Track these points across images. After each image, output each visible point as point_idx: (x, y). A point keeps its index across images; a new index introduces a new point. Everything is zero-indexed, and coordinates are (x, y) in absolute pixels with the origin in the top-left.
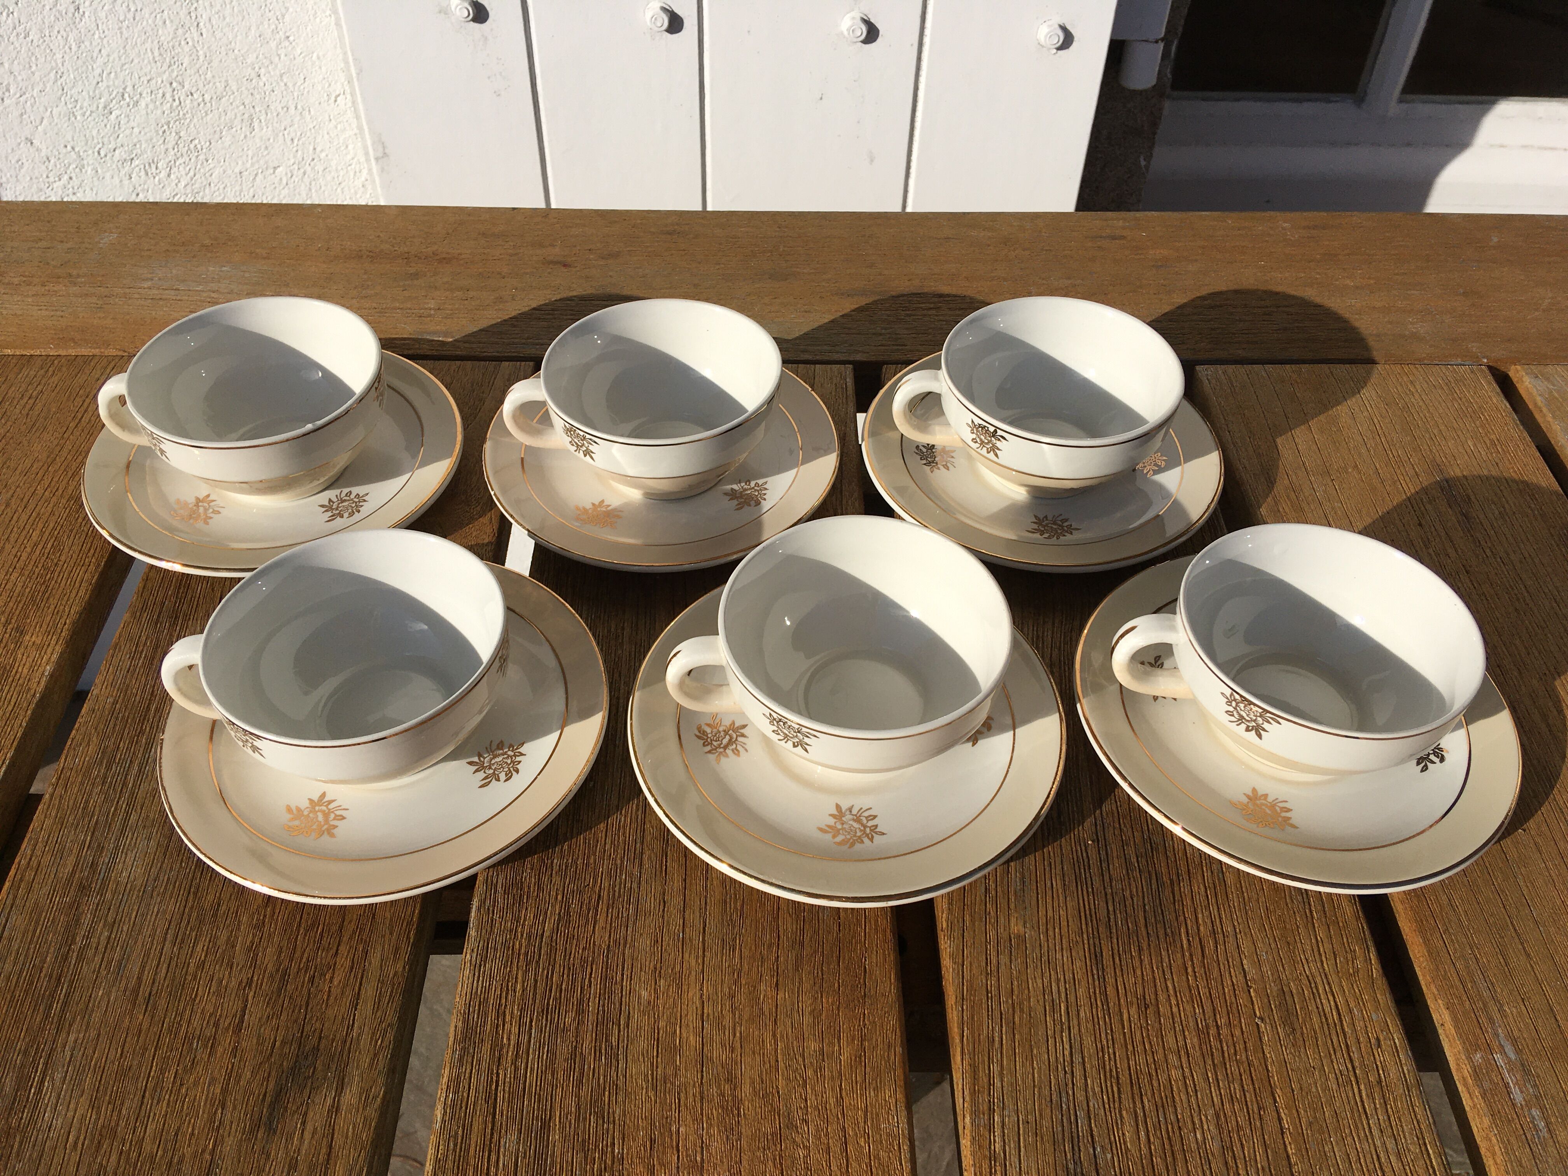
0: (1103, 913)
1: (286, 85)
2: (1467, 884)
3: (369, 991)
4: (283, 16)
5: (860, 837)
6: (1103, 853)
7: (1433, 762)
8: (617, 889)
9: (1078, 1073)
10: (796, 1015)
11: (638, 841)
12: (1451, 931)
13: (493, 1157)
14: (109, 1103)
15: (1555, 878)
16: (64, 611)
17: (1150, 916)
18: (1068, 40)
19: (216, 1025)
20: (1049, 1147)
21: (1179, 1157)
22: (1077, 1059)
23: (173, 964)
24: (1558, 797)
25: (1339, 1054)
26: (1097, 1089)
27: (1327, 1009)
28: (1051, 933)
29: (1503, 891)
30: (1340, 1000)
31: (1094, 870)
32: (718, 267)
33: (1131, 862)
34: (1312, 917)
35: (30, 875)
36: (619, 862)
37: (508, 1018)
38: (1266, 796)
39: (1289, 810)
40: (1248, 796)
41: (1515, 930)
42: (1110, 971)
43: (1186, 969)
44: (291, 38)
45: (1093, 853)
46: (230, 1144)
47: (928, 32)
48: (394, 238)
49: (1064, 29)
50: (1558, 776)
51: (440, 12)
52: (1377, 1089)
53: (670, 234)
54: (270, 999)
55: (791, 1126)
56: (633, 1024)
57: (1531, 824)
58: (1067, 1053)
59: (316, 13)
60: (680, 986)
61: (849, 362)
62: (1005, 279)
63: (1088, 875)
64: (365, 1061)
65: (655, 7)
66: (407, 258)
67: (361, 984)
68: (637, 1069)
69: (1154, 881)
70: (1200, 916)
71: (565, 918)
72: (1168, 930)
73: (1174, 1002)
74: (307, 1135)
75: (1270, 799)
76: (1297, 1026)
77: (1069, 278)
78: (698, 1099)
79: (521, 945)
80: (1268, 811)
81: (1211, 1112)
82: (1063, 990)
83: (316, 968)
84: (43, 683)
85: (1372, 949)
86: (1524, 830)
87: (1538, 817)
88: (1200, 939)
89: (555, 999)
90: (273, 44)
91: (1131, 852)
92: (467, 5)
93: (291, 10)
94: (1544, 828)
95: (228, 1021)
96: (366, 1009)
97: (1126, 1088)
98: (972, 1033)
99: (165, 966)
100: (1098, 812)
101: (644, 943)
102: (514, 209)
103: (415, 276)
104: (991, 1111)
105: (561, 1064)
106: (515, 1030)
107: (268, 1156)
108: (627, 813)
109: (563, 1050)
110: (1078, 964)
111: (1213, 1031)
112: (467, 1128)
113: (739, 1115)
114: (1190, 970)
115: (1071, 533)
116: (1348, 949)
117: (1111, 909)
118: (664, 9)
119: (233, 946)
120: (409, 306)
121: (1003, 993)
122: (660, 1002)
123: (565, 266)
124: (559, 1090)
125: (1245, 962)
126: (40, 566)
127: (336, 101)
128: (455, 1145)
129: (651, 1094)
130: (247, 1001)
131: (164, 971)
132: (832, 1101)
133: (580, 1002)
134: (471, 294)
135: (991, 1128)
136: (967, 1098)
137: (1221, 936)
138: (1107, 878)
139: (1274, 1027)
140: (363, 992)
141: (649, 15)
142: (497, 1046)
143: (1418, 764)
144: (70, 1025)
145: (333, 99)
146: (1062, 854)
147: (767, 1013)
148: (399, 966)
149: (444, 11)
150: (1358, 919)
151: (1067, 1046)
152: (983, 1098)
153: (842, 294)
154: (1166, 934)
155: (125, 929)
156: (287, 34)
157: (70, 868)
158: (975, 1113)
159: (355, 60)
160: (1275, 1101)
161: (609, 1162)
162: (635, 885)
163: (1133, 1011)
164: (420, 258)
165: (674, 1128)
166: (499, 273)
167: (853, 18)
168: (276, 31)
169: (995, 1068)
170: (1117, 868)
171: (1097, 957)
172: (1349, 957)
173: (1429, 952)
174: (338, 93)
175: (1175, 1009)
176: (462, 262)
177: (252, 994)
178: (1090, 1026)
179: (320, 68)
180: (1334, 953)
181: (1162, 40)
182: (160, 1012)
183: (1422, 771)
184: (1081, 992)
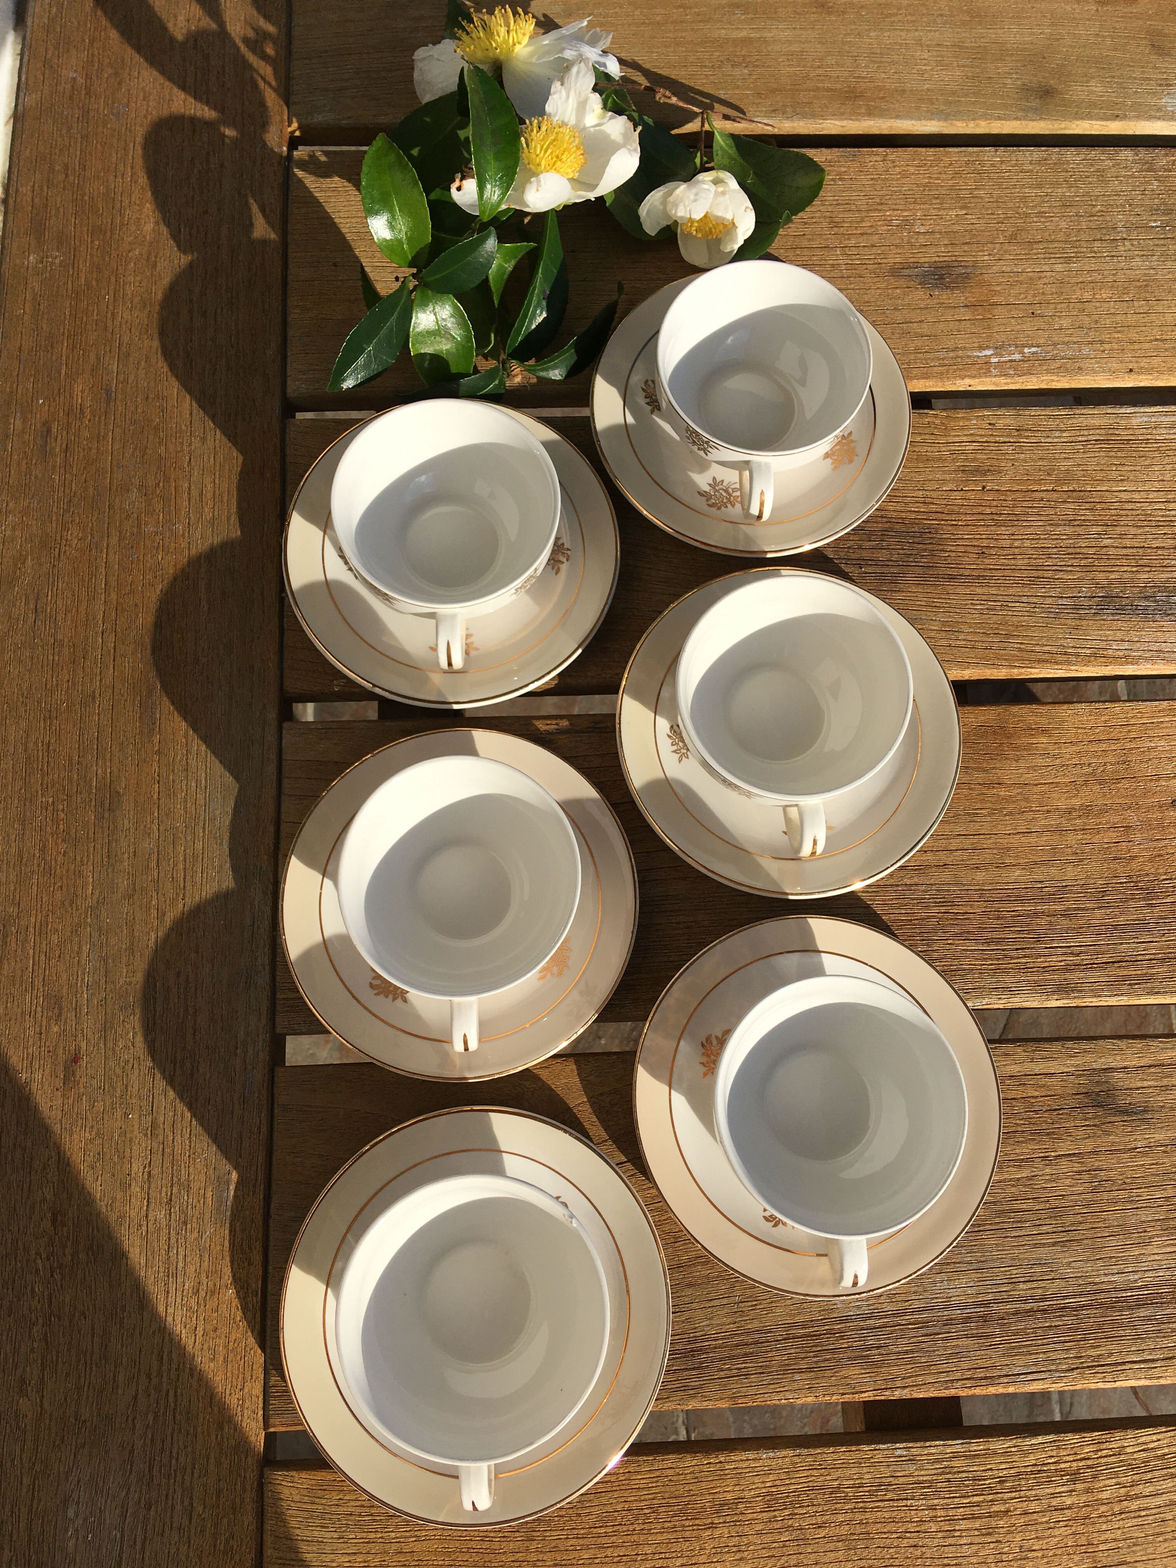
0: (919, 570)
3: (1039, 1067)
6: (872, 562)
8: (938, 900)
9: (1035, 600)
10: (1020, 771)
11: (895, 889)
13: (1139, 958)
14: (1145, 1232)
16: (692, 1472)
17: (917, 540)
19: (1079, 1173)
20: (1084, 623)
21: (1078, 550)
22: (1024, 599)
23: (1038, 1222)
25: (1002, 448)
26: (1043, 590)
27: (972, 448)
28: (938, 605)
30: (965, 439)
31: (885, 570)
35: (980, 1372)
36: (915, 901)
37: (1046, 964)
40: (829, 459)
42: (961, 572)
43: (953, 525)
45: (871, 569)
46: (1160, 1136)
52: (1022, 433)
54: (1055, 1139)
55: (1093, 774)
56: (1041, 878)
58: (1022, 605)
60: (1008, 849)
63: (891, 575)
64: (1089, 1058)
67: (1036, 1075)
68: (1071, 872)
69: (893, 533)
70: (917, 509)
71: (965, 935)
72: (926, 531)
73: (978, 536)
74: (1146, 1084)
76: (986, 468)
78: (1085, 832)
79: (992, 965)
81: (1048, 528)
82: (978, 602)
83: (1027, 1111)
84: (784, 1453)
88: (932, 512)
89: (1028, 934)
91: (867, 544)
95: (1076, 1165)
96: (1054, 1067)
97: (1040, 573)
98: (1017, 660)
99: (1041, 1228)
100: (835, 561)
101: (980, 876)
104: (1066, 654)
105: (1074, 924)
106: (1054, 958)
107: (1162, 1107)
108: (871, 900)
109: (1065, 923)
110: (958, 591)
111: (996, 517)
112: (1125, 978)
113: (1091, 806)
114: (954, 523)
117: (917, 564)
119: (1018, 1179)
121: (986, 639)
122: (1022, 861)
123: (76, 1059)
124: (1092, 922)
125: (944, 489)
128: (1136, 984)
129: (1086, 862)
130: (1059, 1156)
131: (1045, 1228)
132: (1074, 748)
133: (1028, 916)
135: (1077, 655)
136: (1060, 667)
137: (926, 499)
139: (988, 481)
140: (1042, 1072)
142: (1067, 969)
144: (1096, 1284)
147: (1020, 790)
148: (1019, 1050)
150: (926, 414)
151: (1018, 604)
152: (1060, 658)
153: (151, 731)
154: (930, 532)
155: (1016, 1272)
157: (969, 1341)
158: (1069, 663)
160: (1037, 491)
161: (1132, 884)
162: (934, 888)
163: (987, 561)
165: (1106, 846)
169: (1037, 648)
170: (882, 555)
171: (952, 578)
173: (923, 378)
175: (984, 537)
177: (1053, 1154)
178: (1002, 589)
182: (1079, 1218)
184: (979, 591)
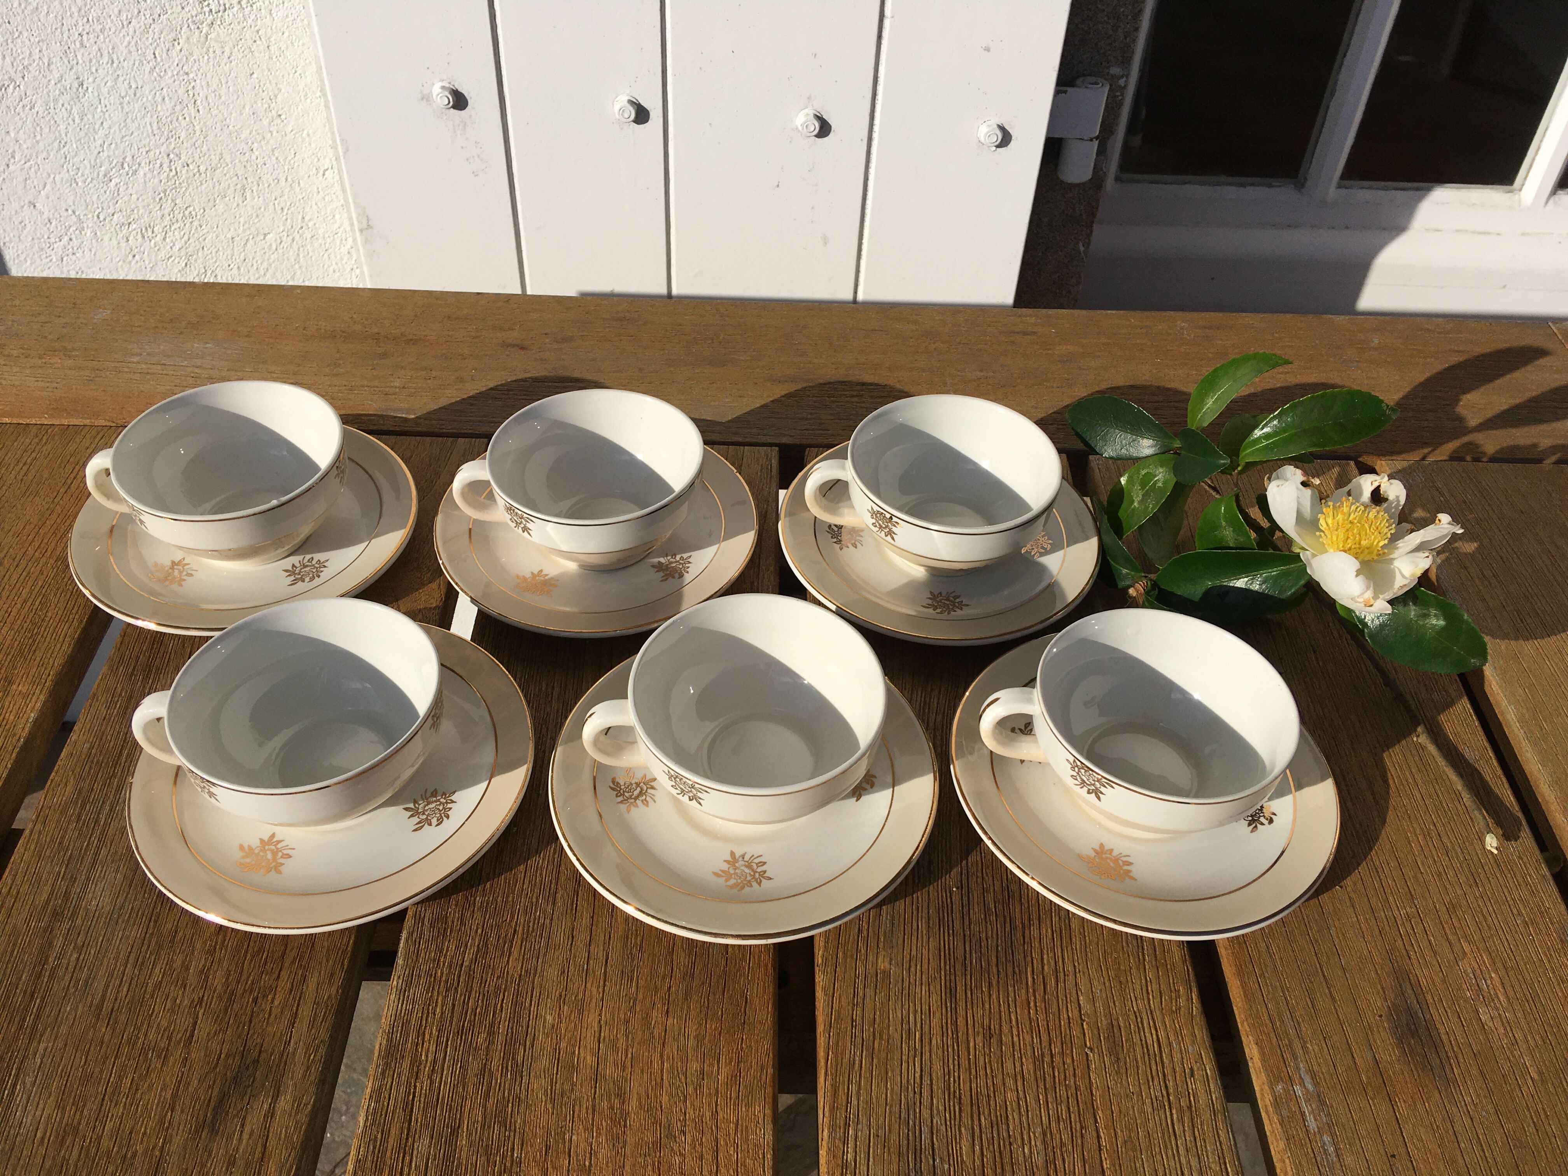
0: (960, 952)
1: (277, 159)
2: (1284, 933)
3: (306, 1011)
4: (276, 96)
5: (749, 881)
6: (965, 899)
7: (1262, 824)
8: (531, 924)
9: (926, 1094)
10: (682, 1039)
11: (553, 881)
12: (1266, 975)
13: (407, 1158)
14: (73, 1104)
15: (1364, 929)
16: (48, 663)
17: (1002, 955)
18: (1006, 139)
19: (170, 1039)
20: (895, 1158)
21: (1008, 1168)
22: (926, 1081)
23: (134, 982)
24: (1375, 858)
25: (1156, 1082)
26: (941, 1108)
27: (1149, 1042)
28: (913, 969)
29: (1317, 941)
30: (1162, 1034)
31: (957, 915)
32: (662, 352)
33: (989, 909)
34: (1144, 960)
35: (10, 902)
36: (534, 900)
37: (427, 1036)
38: (1111, 850)
39: (1130, 864)
40: (1095, 850)
41: (1324, 976)
42: (962, 1004)
43: (1029, 1003)
44: (283, 117)
45: (956, 898)
46: (177, 1141)
47: (876, 128)
48: (366, 320)
49: (1002, 128)
50: (1377, 839)
51: (422, 99)
52: (1187, 1113)
53: (621, 320)
54: (218, 1016)
55: (671, 1136)
56: (538, 1045)
57: (1348, 882)
58: (918, 1075)
59: (306, 95)
60: (581, 1012)
61: (776, 445)
62: (923, 370)
63: (950, 919)
64: (299, 1072)
65: (623, 100)
66: (377, 338)
67: (298, 1005)
68: (538, 1085)
69: (1008, 925)
70: (1045, 956)
71: (483, 950)
72: (1017, 969)
73: (1015, 1032)
74: (245, 1136)
75: (1114, 854)
76: (1121, 1056)
77: (981, 371)
78: (590, 1111)
79: (442, 974)
80: (1112, 864)
81: (1039, 1130)
82: (918, 1019)
83: (260, 990)
84: (27, 730)
85: (1195, 990)
86: (1341, 887)
87: (1355, 876)
88: (1043, 977)
89: (470, 1021)
90: (266, 122)
91: (990, 898)
92: (447, 94)
93: (283, 91)
94: (1359, 885)
95: (180, 1035)
96: (302, 1026)
97: (967, 1108)
98: (836, 1057)
99: (127, 985)
100: (964, 862)
101: (552, 973)
102: (478, 293)
103: (384, 355)
104: (847, 1125)
105: (471, 1079)
106: (433, 1048)
107: (210, 1155)
108: (545, 856)
109: (474, 1066)
110: (934, 997)
111: (1047, 1059)
112: (386, 1134)
113: (625, 1126)
114: (1032, 1004)
115: (961, 609)
116: (1173, 989)
117: (968, 949)
118: (631, 102)
119: (188, 969)
120: (376, 384)
121: (866, 1022)
122: (563, 1026)
123: (522, 348)
124: (468, 1102)
125: (1081, 998)
126: (28, 621)
127: (324, 175)
128: (374, 1148)
129: (549, 1106)
130: (197, 1018)
131: (125, 989)
132: (708, 1114)
133: (492, 1025)
134: (434, 373)
135: (845, 1142)
136: (827, 1114)
137: (1062, 974)
138: (967, 922)
139: (1101, 1055)
140: (300, 1012)
141: (617, 107)
142: (416, 1063)
143: (1249, 825)
144: (41, 1036)
145: (321, 172)
146: (929, 899)
147: (657, 1037)
148: (333, 990)
149: (426, 98)
150: (1184, 962)
151: (918, 1070)
152: (841, 1115)
153: (774, 381)
154: (1014, 972)
155: (93, 952)
156: (279, 113)
157: (45, 896)
158: (833, 1128)
159: (342, 140)
160: (1096, 1121)
161: (508, 1165)
162: (548, 921)
163: (979, 1039)
164: (388, 339)
165: (567, 1137)
166: (462, 355)
167: (807, 115)
168: (269, 109)
169: (854, 1088)
170: (976, 913)
171: (951, 992)
172: (1173, 995)
173: (1245, 992)
174: (326, 167)
175: (1016, 1039)
176: (427, 344)
177: (202, 1011)
178: (940, 1052)
179: (310, 144)
180: (1160, 992)
181: (1097, 138)
182: (120, 1027)
183: (1252, 832)
184: (935, 1022)
